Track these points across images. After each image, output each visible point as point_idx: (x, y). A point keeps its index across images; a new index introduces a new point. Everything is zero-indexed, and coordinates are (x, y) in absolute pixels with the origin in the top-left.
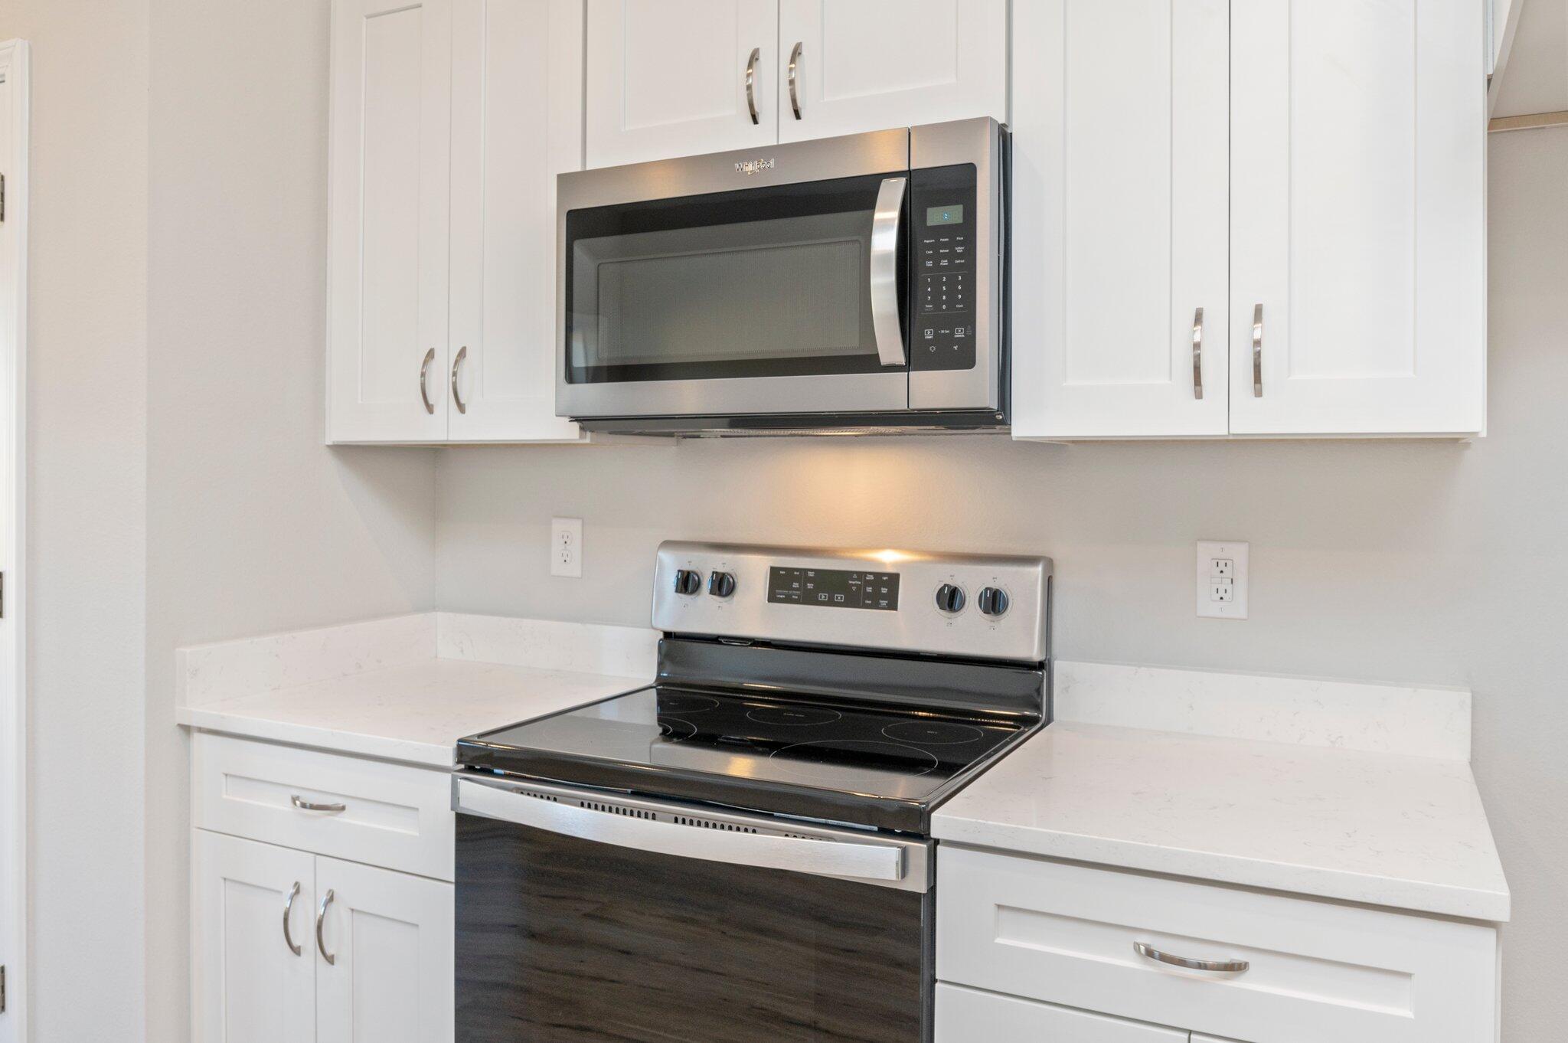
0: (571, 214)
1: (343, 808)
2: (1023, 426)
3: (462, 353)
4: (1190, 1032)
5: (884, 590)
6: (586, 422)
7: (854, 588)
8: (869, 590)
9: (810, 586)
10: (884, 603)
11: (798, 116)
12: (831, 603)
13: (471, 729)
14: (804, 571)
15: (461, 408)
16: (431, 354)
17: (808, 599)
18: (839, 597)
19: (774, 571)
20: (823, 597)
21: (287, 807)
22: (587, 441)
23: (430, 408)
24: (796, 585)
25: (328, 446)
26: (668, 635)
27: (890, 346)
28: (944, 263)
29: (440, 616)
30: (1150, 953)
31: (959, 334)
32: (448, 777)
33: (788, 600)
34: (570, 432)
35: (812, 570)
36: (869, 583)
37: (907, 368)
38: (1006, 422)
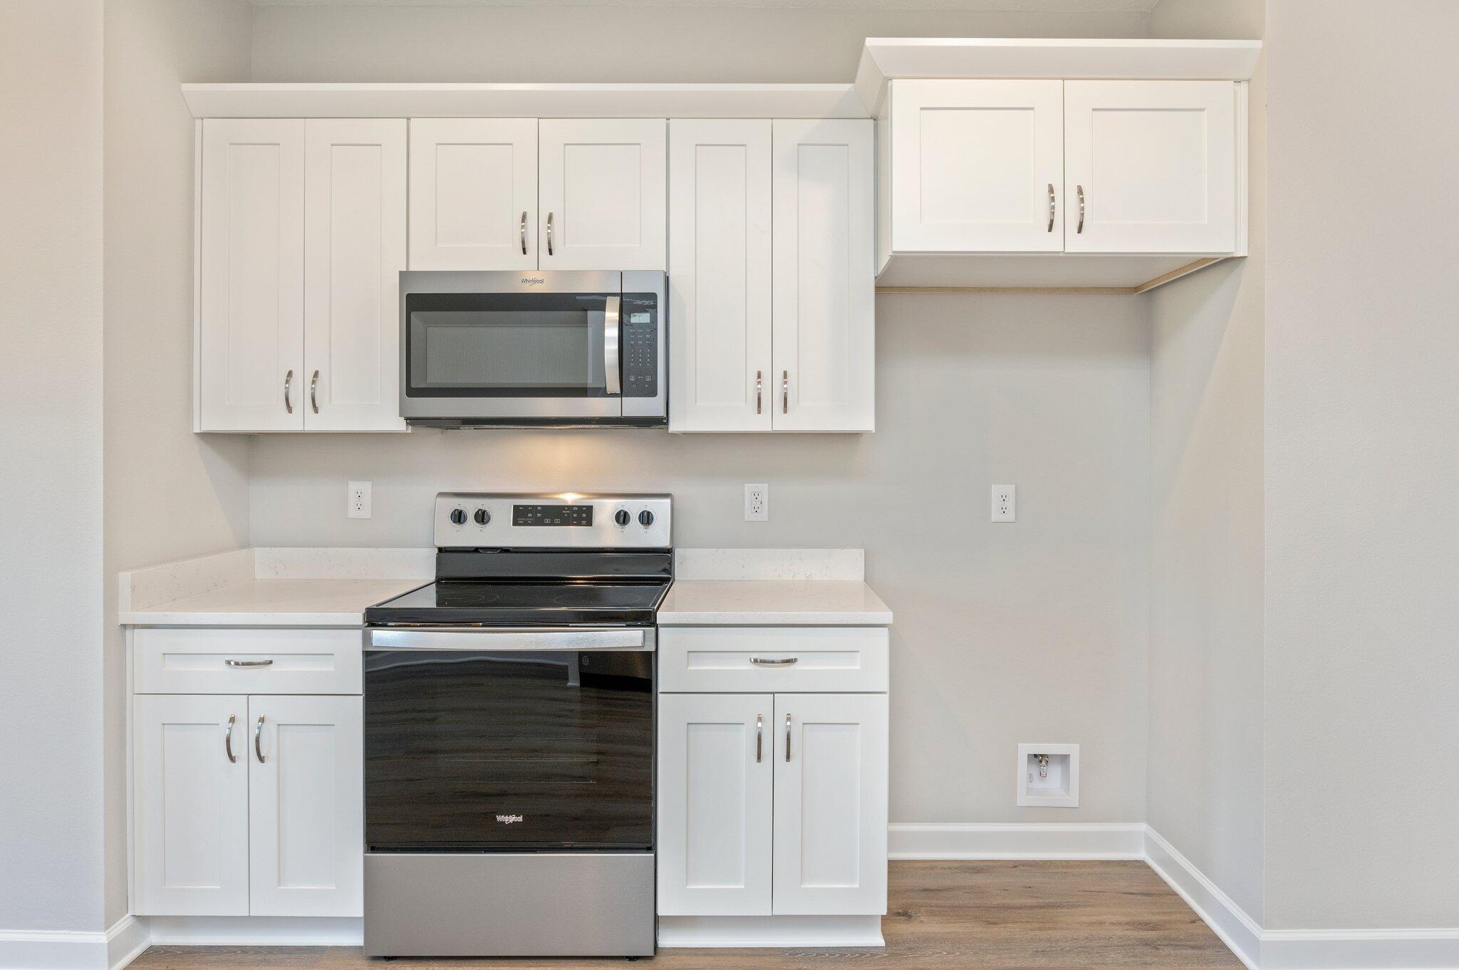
0: (409, 296)
1: (271, 662)
2: (675, 426)
3: (316, 374)
4: (773, 693)
5: (584, 515)
6: (411, 421)
7: (566, 515)
8: (575, 515)
9: (539, 515)
10: (584, 522)
11: (551, 253)
12: (552, 524)
13: (372, 603)
14: (536, 507)
15: (316, 410)
16: (290, 374)
17: (539, 522)
18: (557, 521)
19: (516, 508)
20: (547, 521)
21: (225, 668)
22: (410, 431)
23: (289, 409)
24: (530, 515)
25: (197, 434)
26: (441, 550)
27: (613, 384)
28: (640, 342)
29: (258, 551)
30: (756, 661)
31: (648, 379)
32: (359, 632)
33: (526, 524)
34: (400, 425)
35: (539, 506)
36: (574, 512)
37: (621, 395)
38: (667, 423)
